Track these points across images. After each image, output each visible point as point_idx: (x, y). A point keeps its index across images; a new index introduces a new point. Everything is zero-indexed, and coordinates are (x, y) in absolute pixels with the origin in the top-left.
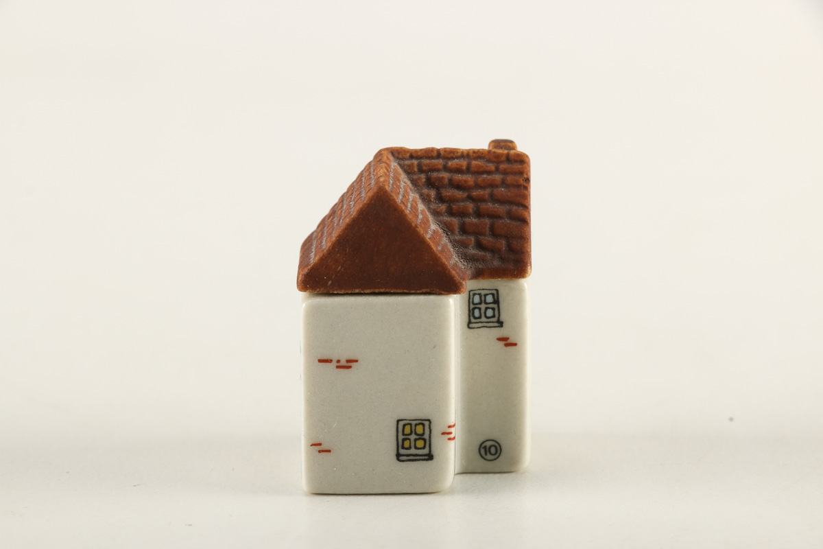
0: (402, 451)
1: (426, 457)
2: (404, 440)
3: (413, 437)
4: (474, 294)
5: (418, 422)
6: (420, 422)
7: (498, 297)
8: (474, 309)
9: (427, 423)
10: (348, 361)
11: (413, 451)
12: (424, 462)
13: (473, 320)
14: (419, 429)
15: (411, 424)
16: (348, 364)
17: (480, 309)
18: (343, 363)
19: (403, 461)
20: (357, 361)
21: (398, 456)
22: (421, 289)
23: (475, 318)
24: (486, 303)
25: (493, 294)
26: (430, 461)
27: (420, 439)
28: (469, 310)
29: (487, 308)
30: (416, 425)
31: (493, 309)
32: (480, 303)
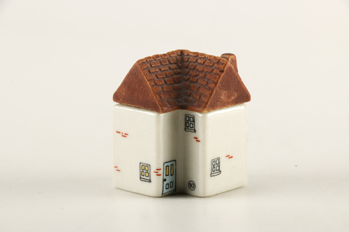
0: (142, 177)
1: (149, 181)
2: (142, 172)
3: (145, 171)
4: (187, 116)
5: (146, 165)
6: (147, 165)
7: (194, 119)
8: (187, 123)
9: (149, 166)
10: (125, 134)
11: (145, 177)
12: (148, 183)
13: (186, 128)
14: (147, 168)
15: (144, 165)
16: (125, 135)
17: (188, 123)
18: (124, 135)
19: (142, 181)
20: (128, 135)
21: (141, 178)
22: (149, 108)
23: (187, 127)
24: (191, 121)
25: (193, 118)
26: (150, 183)
27: (147, 172)
28: (185, 123)
29: (191, 123)
30: (146, 166)
31: (193, 124)
32: (189, 121)
